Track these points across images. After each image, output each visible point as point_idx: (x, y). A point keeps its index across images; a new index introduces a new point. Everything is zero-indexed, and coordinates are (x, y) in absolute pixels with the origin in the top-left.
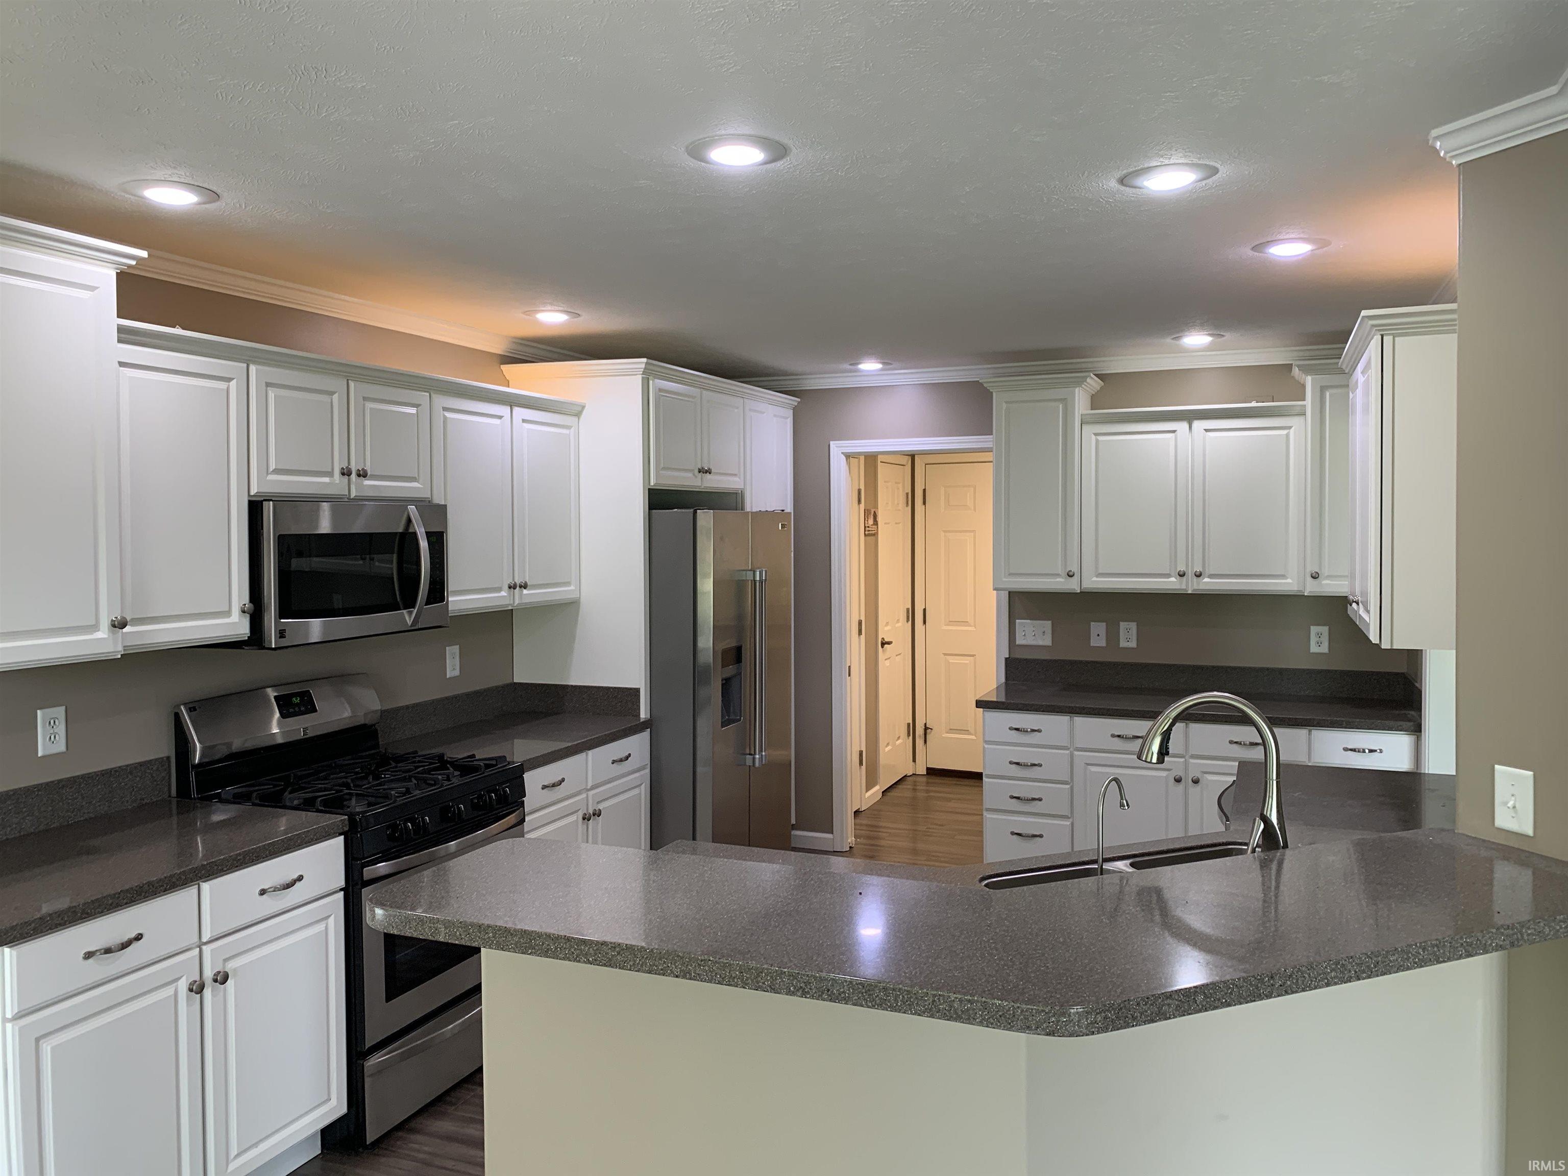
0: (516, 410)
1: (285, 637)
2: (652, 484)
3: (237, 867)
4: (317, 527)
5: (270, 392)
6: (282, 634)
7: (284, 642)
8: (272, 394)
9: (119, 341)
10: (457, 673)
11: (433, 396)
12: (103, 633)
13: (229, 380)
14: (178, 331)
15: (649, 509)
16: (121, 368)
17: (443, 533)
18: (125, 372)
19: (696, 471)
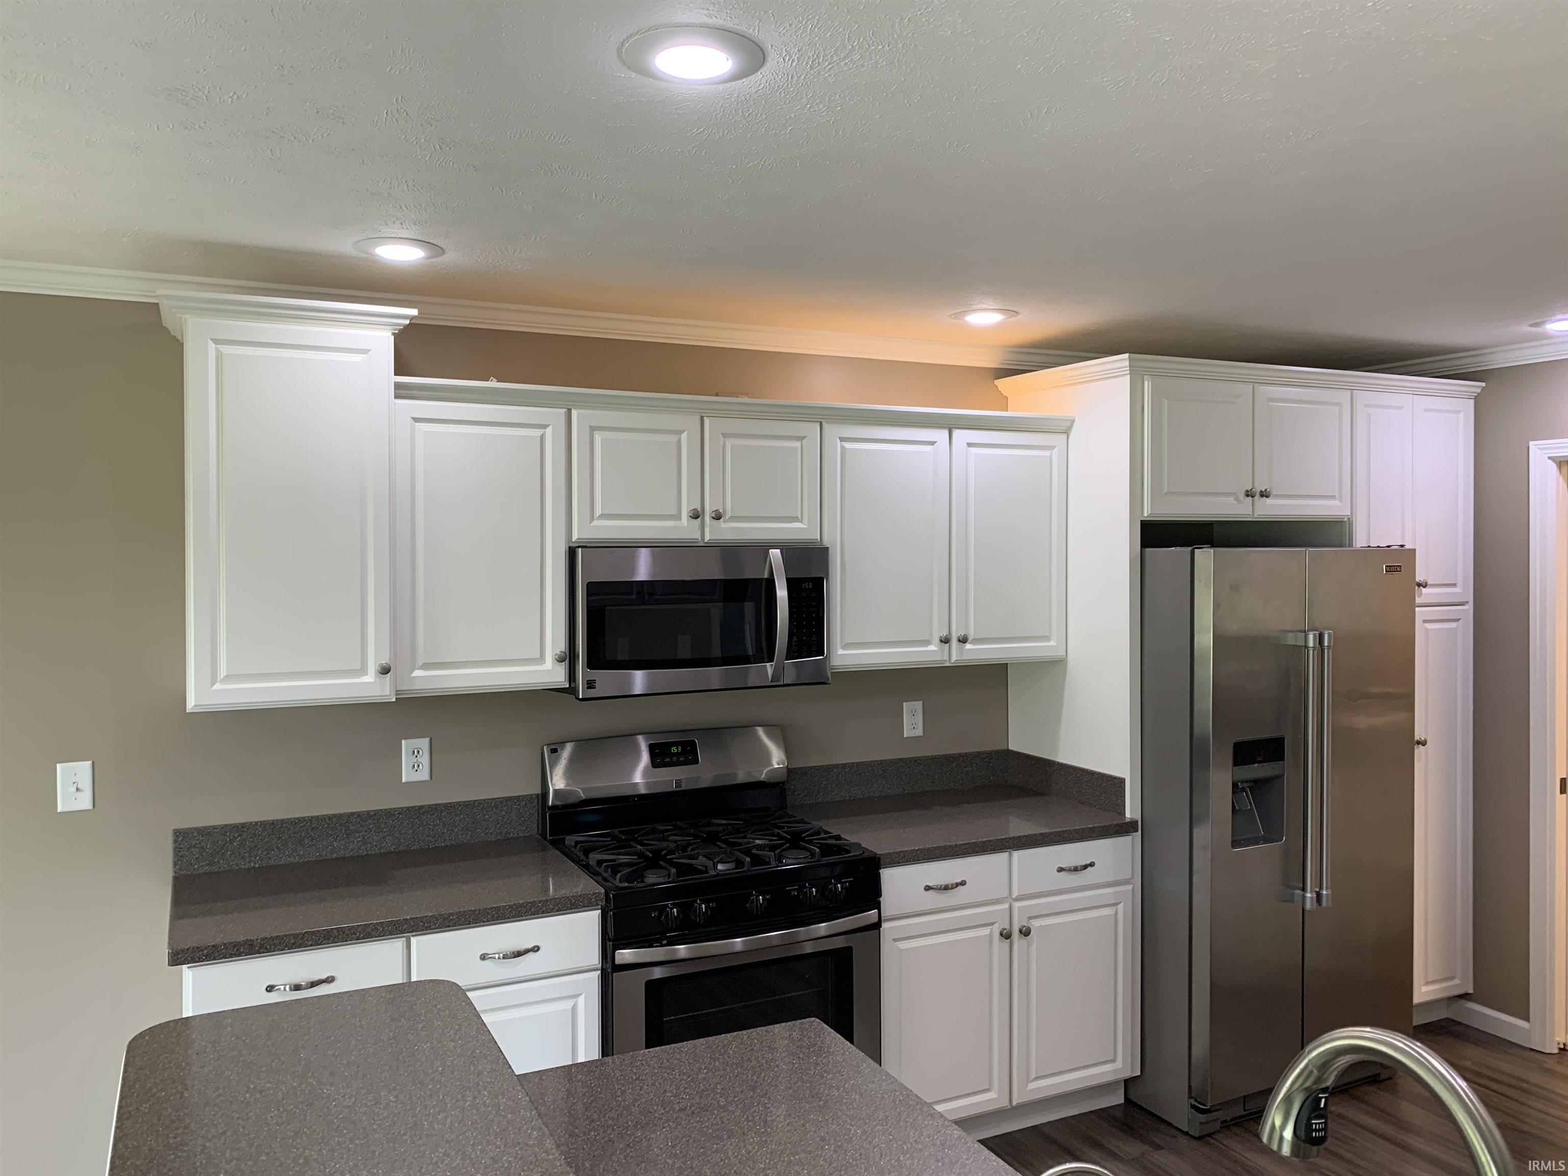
0: (957, 433)
1: (595, 688)
2: (1146, 515)
3: (449, 926)
4: (633, 574)
5: (597, 435)
6: (590, 685)
7: (592, 693)
8: (598, 437)
9: (396, 397)
10: (919, 732)
11: (825, 425)
12: (370, 677)
13: (545, 427)
14: (493, 384)
15: (1142, 547)
16: (417, 424)
17: (821, 580)
18: (420, 427)
19: (1242, 495)
